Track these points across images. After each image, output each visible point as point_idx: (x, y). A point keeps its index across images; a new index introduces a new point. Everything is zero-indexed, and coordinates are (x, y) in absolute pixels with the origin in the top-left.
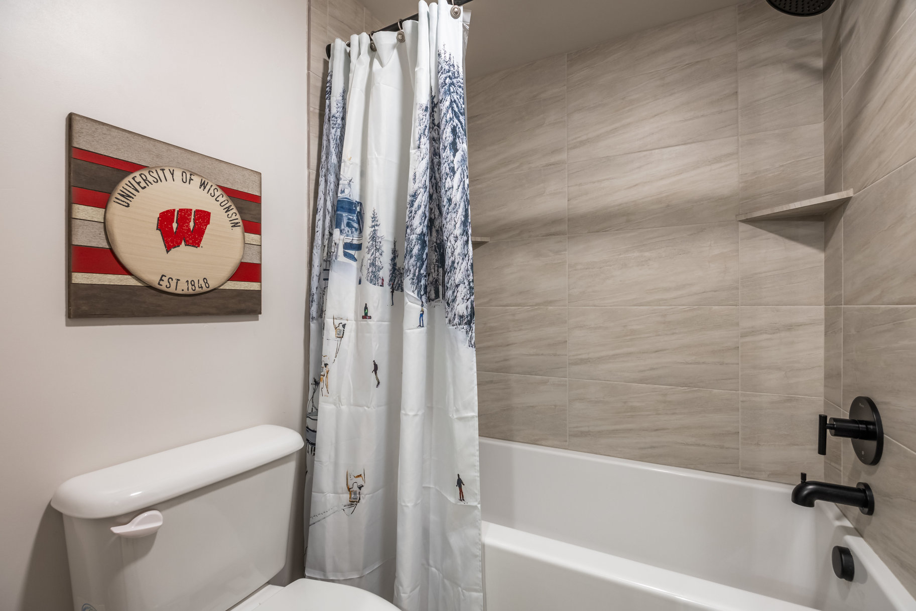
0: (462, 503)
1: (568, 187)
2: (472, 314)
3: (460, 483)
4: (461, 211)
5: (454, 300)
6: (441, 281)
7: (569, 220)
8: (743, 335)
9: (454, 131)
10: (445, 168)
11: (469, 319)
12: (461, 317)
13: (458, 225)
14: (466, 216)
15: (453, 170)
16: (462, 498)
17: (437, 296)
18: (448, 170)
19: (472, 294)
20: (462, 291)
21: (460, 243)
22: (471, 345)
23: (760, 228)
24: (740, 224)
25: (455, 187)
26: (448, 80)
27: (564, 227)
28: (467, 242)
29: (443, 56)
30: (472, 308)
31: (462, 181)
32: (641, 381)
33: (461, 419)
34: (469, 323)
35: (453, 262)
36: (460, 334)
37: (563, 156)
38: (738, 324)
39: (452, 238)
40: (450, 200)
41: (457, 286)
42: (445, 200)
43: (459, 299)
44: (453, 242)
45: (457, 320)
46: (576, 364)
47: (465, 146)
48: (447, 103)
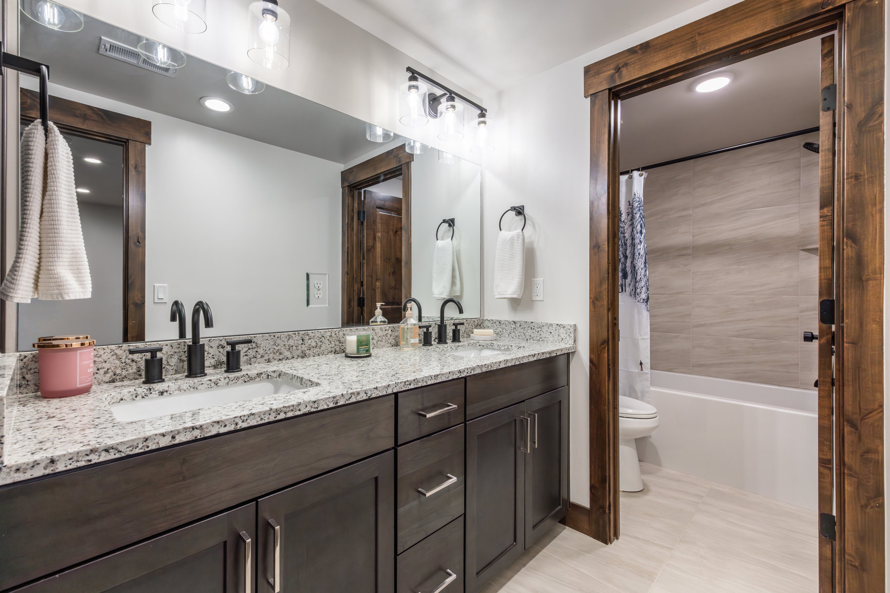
0: (642, 372)
1: (693, 229)
2: (648, 299)
3: (641, 364)
4: (644, 258)
5: (641, 293)
6: (624, 285)
7: (693, 247)
8: (801, 312)
9: (641, 226)
10: (637, 241)
11: (647, 300)
12: (644, 299)
13: (643, 264)
14: (646, 260)
15: (641, 242)
16: (642, 370)
17: (622, 291)
18: (639, 242)
19: (648, 290)
20: (644, 289)
21: (643, 271)
22: (647, 311)
23: (813, 254)
24: (800, 251)
25: (642, 249)
26: (639, 206)
27: (690, 251)
28: (646, 270)
29: (637, 195)
30: (648, 296)
31: (644, 246)
32: (738, 336)
33: (642, 339)
34: (647, 302)
35: (641, 278)
36: (643, 306)
37: (690, 212)
38: (798, 306)
39: (640, 269)
40: (639, 254)
41: (642, 287)
42: (637, 254)
43: (643, 293)
44: (641, 270)
45: (642, 301)
46: (696, 327)
47: (644, 231)
48: (639, 215)
